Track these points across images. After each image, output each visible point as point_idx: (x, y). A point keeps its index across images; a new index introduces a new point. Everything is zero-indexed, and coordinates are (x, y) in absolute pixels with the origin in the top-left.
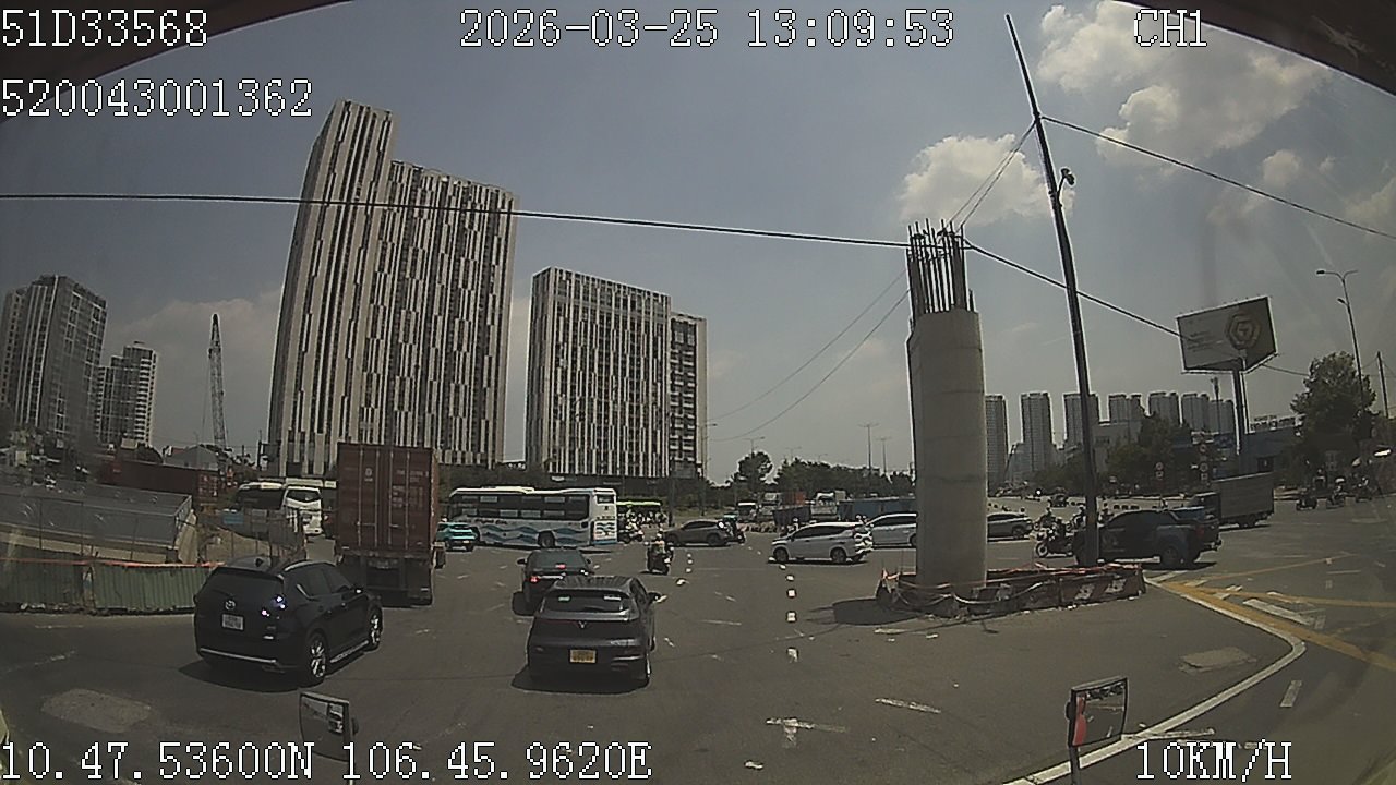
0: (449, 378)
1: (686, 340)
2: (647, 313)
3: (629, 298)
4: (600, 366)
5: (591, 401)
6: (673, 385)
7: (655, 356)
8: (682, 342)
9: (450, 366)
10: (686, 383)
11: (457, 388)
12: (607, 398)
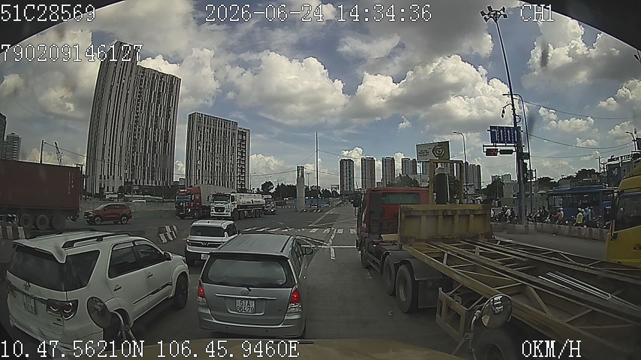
0: (154, 152)
1: (242, 137)
2: (229, 129)
3: (223, 123)
4: (212, 149)
5: (209, 162)
6: (238, 155)
7: (232, 145)
8: (241, 139)
9: (155, 148)
10: (242, 154)
11: (157, 156)
12: (214, 161)
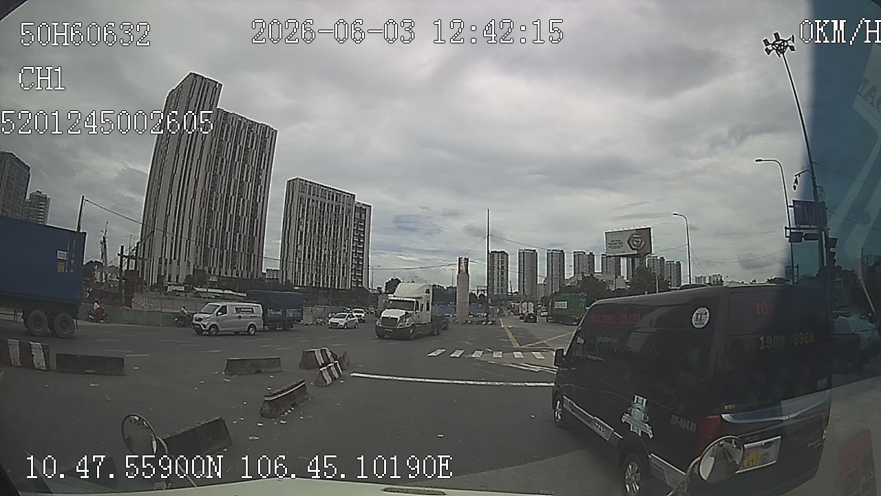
0: (237, 230)
1: (361, 216)
2: (343, 203)
6: (353, 241)
7: (346, 225)
8: (359, 218)
9: (237, 224)
11: (240, 236)
